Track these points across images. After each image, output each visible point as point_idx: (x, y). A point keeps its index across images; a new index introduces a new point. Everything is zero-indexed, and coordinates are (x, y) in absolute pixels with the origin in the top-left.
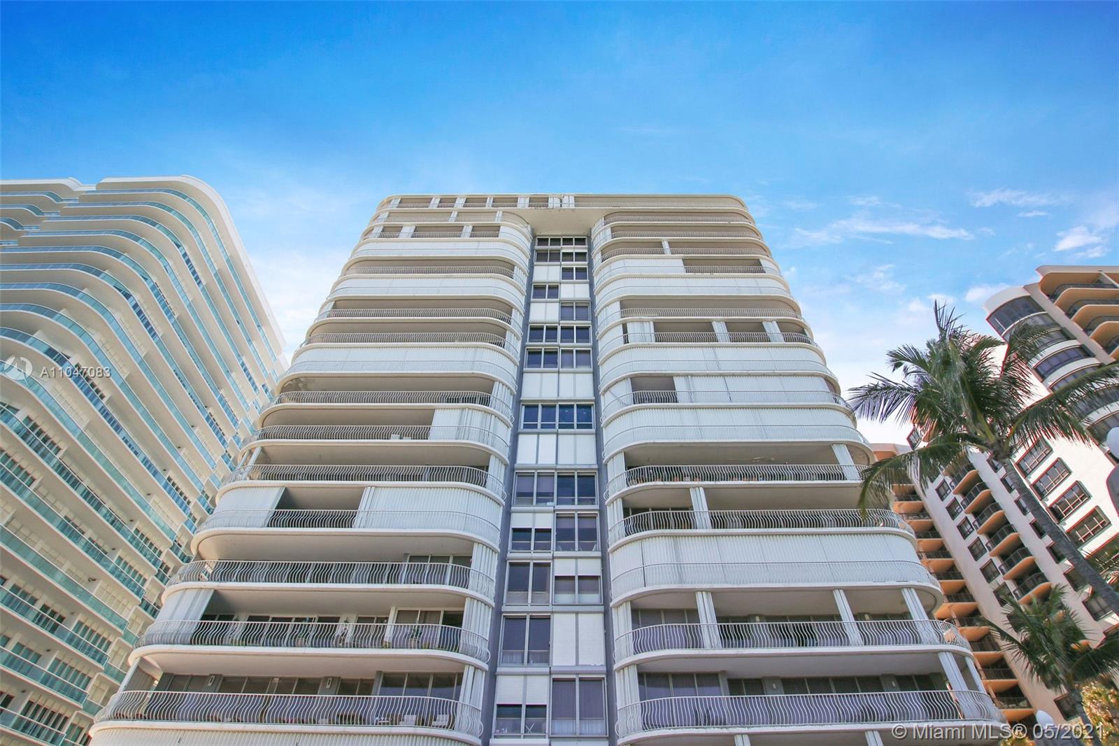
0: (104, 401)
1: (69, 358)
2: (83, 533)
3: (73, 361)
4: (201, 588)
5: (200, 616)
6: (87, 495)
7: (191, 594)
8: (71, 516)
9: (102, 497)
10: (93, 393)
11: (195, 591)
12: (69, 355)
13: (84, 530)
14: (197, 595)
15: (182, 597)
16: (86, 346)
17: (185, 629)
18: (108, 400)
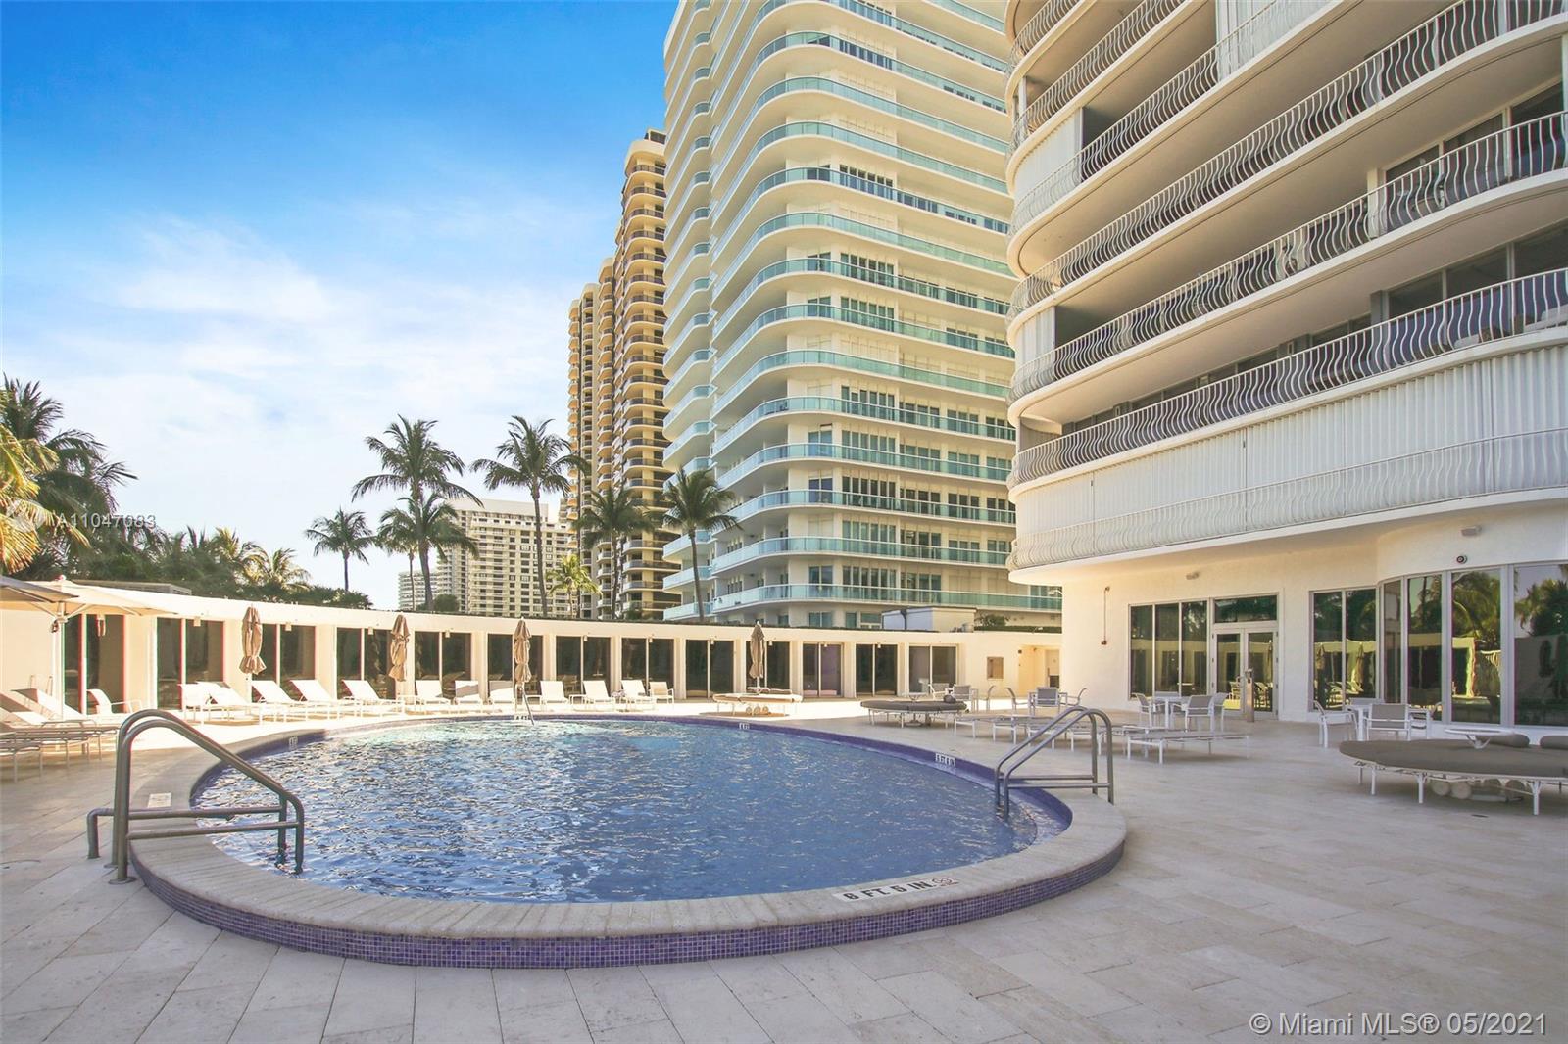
0: (895, 186)
1: (828, 167)
2: (976, 336)
3: (835, 167)
4: (1039, 313)
5: (1052, 345)
6: (951, 296)
7: (1031, 326)
8: (952, 326)
9: (970, 290)
10: (876, 185)
11: (1033, 321)
12: (827, 164)
13: (976, 333)
14: (1038, 322)
15: (1024, 335)
16: (830, 138)
17: (1043, 367)
18: (898, 181)
